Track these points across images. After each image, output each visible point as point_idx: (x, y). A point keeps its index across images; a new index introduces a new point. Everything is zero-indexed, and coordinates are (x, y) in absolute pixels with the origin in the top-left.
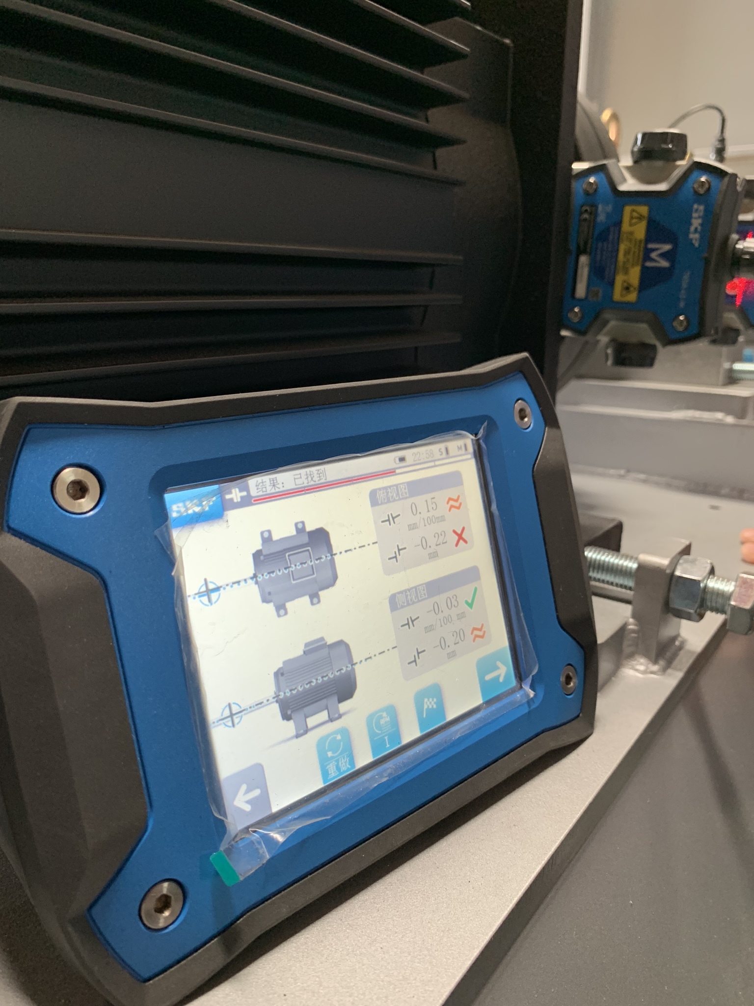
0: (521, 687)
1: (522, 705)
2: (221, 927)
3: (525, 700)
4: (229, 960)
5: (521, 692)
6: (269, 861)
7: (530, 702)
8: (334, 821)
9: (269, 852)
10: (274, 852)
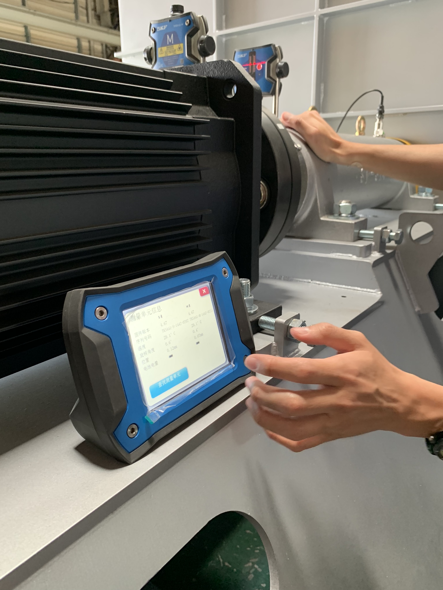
0: (230, 364)
1: (231, 369)
2: (148, 438)
3: (232, 368)
4: (152, 446)
5: (231, 365)
6: (160, 418)
7: (233, 368)
8: (177, 406)
9: (160, 415)
10: (161, 416)
